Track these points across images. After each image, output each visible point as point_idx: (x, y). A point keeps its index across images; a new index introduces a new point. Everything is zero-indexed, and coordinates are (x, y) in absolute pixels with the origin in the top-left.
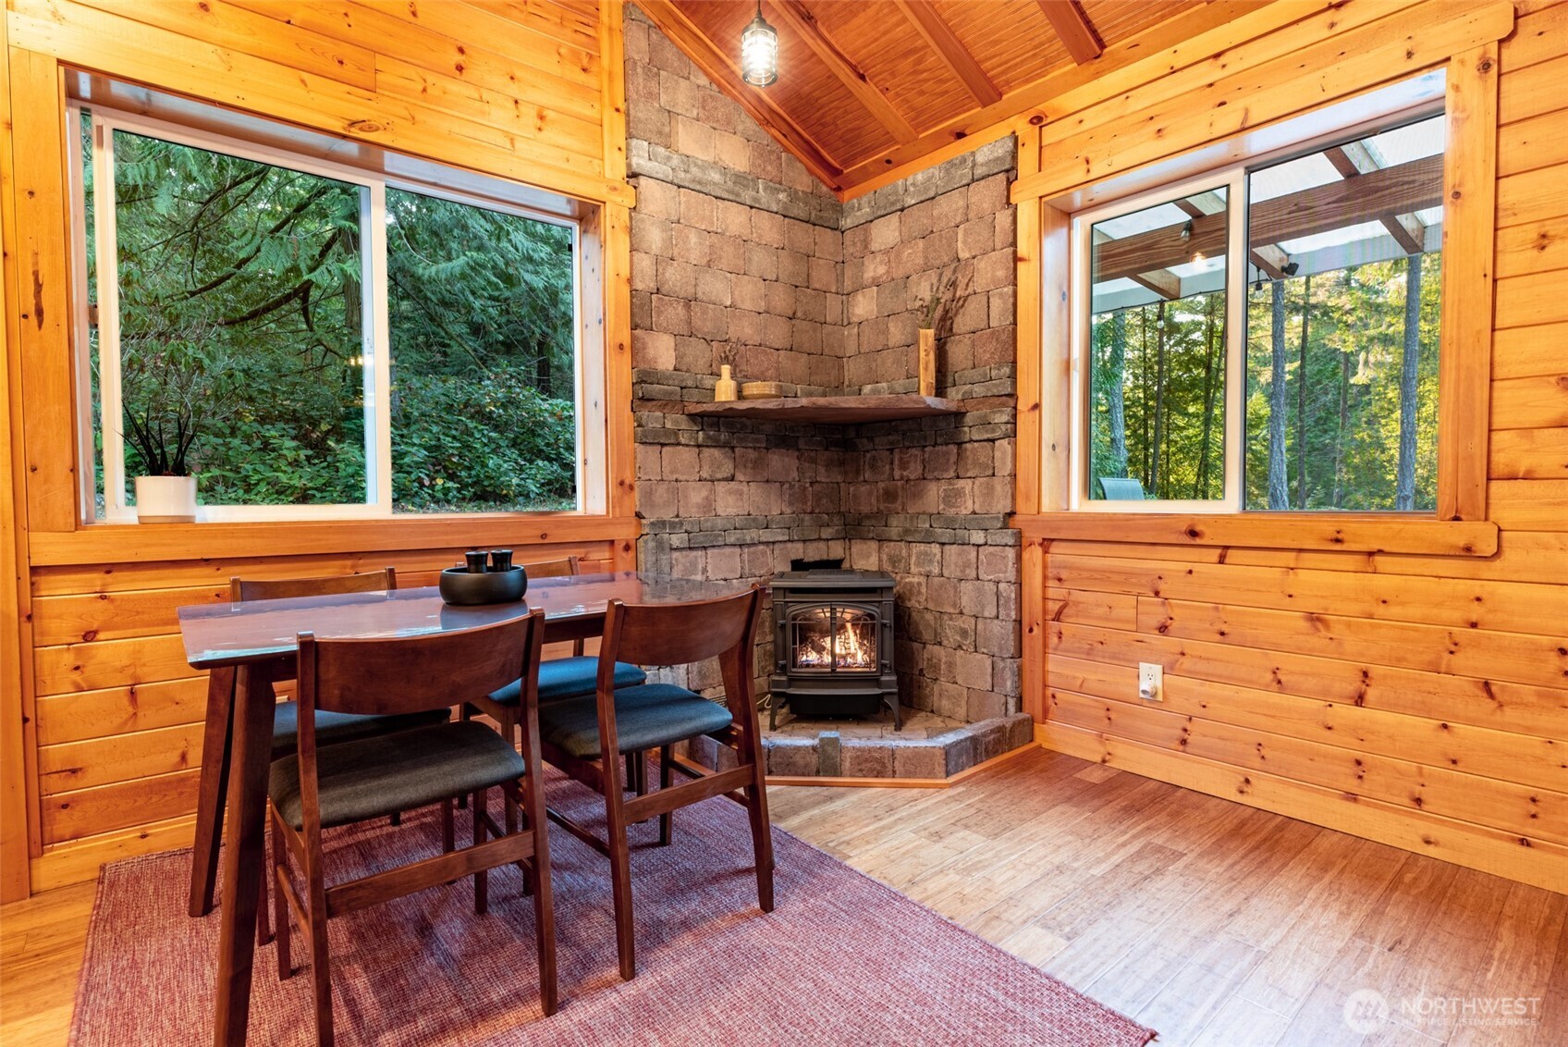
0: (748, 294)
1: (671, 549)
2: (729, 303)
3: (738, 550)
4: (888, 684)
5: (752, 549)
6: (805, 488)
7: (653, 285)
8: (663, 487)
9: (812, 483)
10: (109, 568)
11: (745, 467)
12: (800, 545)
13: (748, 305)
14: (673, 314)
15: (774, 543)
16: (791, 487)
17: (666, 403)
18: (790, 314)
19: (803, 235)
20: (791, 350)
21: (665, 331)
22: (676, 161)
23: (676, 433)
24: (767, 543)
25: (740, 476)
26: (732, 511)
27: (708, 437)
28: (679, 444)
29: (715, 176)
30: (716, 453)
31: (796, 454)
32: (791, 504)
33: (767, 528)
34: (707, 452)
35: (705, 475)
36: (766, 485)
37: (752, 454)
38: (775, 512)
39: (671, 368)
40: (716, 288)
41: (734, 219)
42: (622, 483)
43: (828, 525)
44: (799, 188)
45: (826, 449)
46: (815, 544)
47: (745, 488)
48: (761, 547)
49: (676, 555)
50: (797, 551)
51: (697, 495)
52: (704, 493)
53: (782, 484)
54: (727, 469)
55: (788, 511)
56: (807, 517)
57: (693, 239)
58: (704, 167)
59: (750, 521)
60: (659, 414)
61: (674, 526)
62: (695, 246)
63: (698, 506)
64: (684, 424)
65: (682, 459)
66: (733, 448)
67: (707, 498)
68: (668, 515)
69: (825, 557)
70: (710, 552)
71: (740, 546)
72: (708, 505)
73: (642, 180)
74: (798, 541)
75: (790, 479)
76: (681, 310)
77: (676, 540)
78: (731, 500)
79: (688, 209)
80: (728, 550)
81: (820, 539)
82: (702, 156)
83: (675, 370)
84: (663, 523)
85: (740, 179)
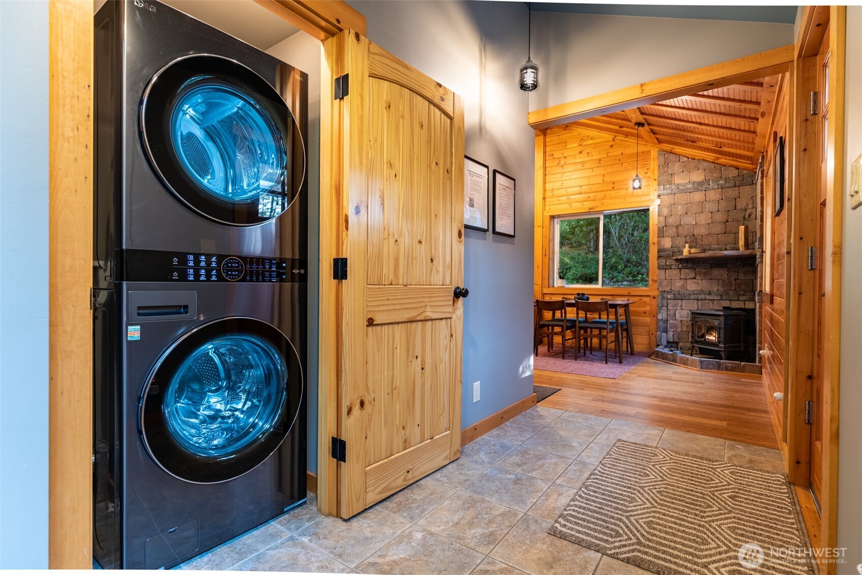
0: (704, 219)
1: (667, 299)
2: (694, 223)
3: (696, 301)
4: (721, 347)
5: (703, 301)
6: (731, 282)
7: (664, 225)
8: (665, 281)
9: (735, 280)
10: (552, 294)
11: (700, 274)
12: (728, 302)
13: (703, 222)
14: (672, 231)
15: (714, 300)
16: (723, 281)
17: (667, 257)
18: (725, 221)
19: (732, 193)
20: (725, 233)
21: (668, 237)
22: (673, 187)
23: (670, 266)
24: (710, 300)
25: (697, 278)
26: (694, 289)
27: (683, 266)
28: (671, 269)
29: (690, 186)
30: (687, 270)
31: (726, 269)
32: (722, 287)
33: (710, 294)
34: (683, 271)
35: (682, 277)
36: (711, 281)
37: (703, 270)
38: (715, 289)
39: (670, 247)
40: (690, 220)
41: (698, 196)
42: (653, 280)
43: (744, 295)
44: (730, 176)
45: (744, 267)
46: (737, 302)
47: (700, 282)
48: (707, 301)
49: (669, 301)
50: (727, 304)
51: (678, 284)
52: (682, 283)
53: (718, 280)
54: (692, 275)
55: (721, 289)
56: (731, 292)
57: (680, 207)
58: (684, 185)
59: (702, 292)
60: (664, 261)
61: (668, 292)
62: (680, 209)
63: (679, 287)
64: (674, 263)
65: (674, 272)
66: (695, 269)
67: (683, 285)
68: (668, 289)
69: (743, 307)
70: (683, 301)
71: (697, 300)
72: (683, 286)
73: (661, 197)
74: (727, 300)
75: (723, 278)
76: (674, 230)
77: (669, 296)
78: (693, 285)
79: (678, 199)
80: (691, 301)
81: (738, 300)
82: (683, 182)
83: (672, 247)
84: (665, 291)
85: (700, 183)
